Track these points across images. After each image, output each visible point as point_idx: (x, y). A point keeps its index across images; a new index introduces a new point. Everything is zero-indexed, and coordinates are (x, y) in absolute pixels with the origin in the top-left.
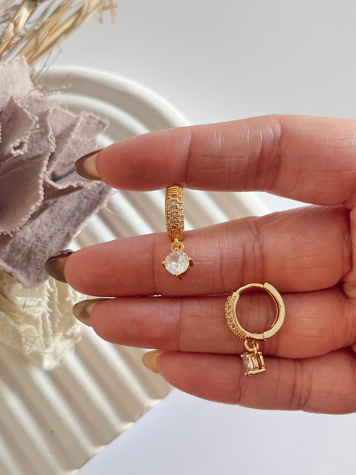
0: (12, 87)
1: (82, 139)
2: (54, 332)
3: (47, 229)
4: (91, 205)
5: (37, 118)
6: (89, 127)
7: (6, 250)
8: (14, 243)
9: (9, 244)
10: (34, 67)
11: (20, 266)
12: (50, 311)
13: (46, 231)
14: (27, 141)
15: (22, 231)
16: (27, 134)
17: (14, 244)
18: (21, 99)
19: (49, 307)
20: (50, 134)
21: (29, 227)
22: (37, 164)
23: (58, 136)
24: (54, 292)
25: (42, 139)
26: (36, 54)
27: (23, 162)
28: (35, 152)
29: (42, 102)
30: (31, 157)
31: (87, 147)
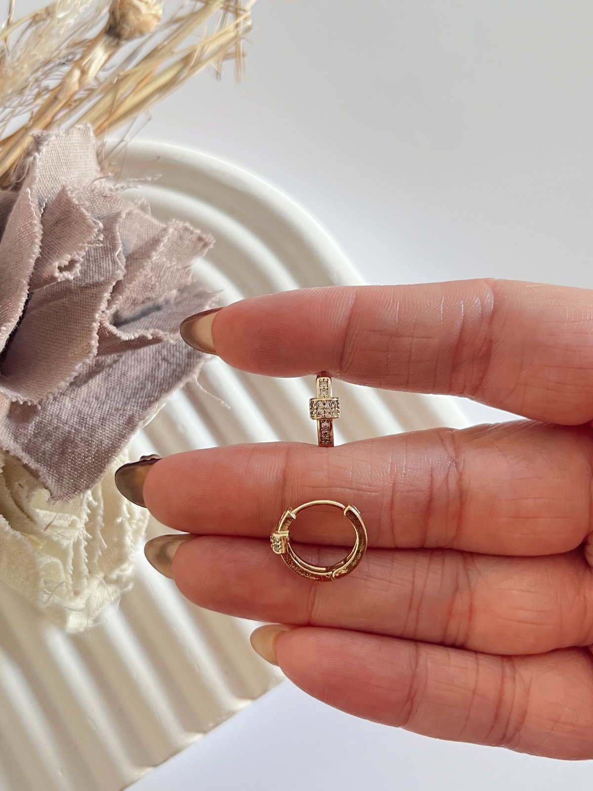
0: (65, 170)
1: (168, 262)
2: (90, 572)
3: (97, 405)
4: (173, 372)
5: (101, 225)
6: (181, 244)
7: (27, 432)
8: (42, 421)
9: (34, 422)
10: (105, 140)
11: (48, 460)
12: (87, 536)
13: (96, 409)
14: (81, 259)
15: (57, 403)
16: (82, 248)
17: (41, 423)
18: (79, 192)
19: (87, 530)
20: (118, 250)
21: (68, 399)
22: (92, 297)
23: (130, 255)
24: (98, 506)
25: (104, 258)
26: (111, 119)
27: (69, 291)
28: (91, 277)
29: (111, 197)
30: (83, 284)
31: (175, 276)
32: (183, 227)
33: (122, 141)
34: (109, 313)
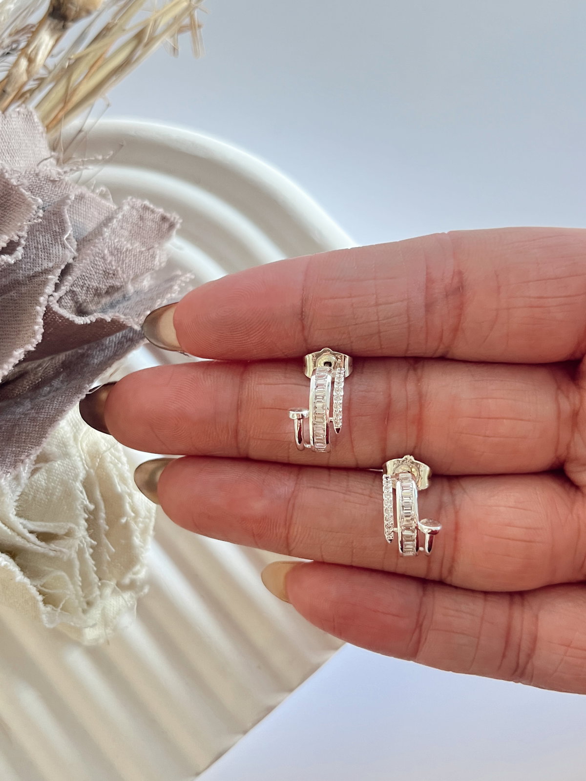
5: (40, 201)
16: (21, 229)
18: (19, 174)
20: (67, 234)
22: (41, 284)
23: (83, 238)
26: (66, 110)
27: (17, 283)
28: (40, 264)
29: (60, 182)
30: (32, 273)
31: (139, 260)
32: (142, 205)
33: (80, 131)
34: (57, 295)
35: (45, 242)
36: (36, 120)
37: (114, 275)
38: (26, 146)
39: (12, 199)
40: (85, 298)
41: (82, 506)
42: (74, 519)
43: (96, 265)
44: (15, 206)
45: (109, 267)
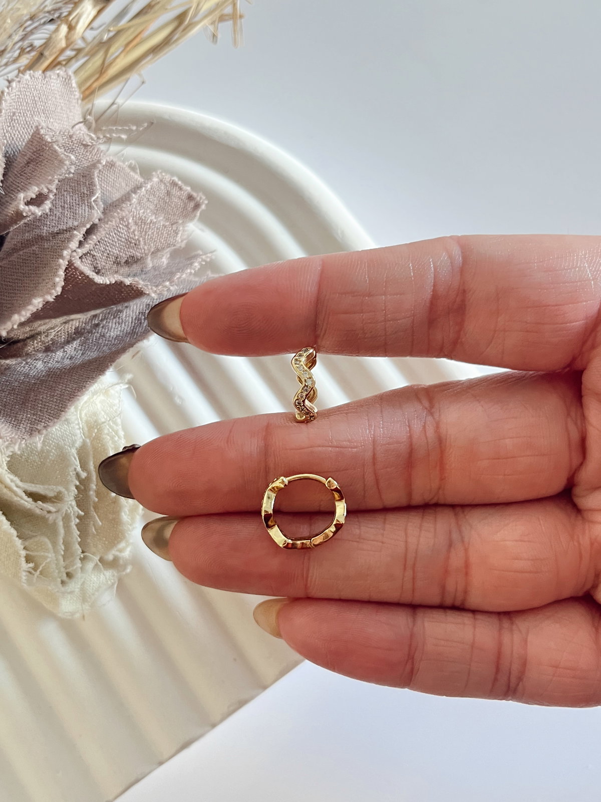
1: (154, 218)
5: (73, 157)
6: (169, 201)
16: (51, 182)
20: (95, 196)
22: (64, 240)
25: (81, 204)
26: (100, 82)
27: (41, 238)
28: (65, 223)
29: (93, 147)
30: (56, 230)
31: (161, 233)
32: (171, 180)
33: (113, 104)
34: (81, 252)
35: (72, 203)
36: (74, 85)
37: (135, 244)
38: (61, 109)
39: (44, 155)
40: (104, 264)
41: (74, 473)
42: (66, 484)
43: (119, 232)
44: (47, 161)
45: (131, 236)
